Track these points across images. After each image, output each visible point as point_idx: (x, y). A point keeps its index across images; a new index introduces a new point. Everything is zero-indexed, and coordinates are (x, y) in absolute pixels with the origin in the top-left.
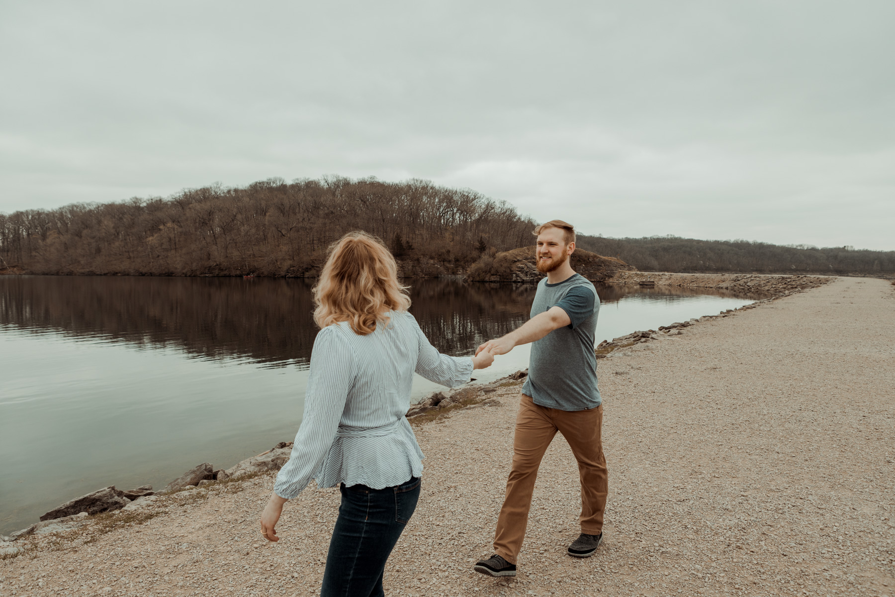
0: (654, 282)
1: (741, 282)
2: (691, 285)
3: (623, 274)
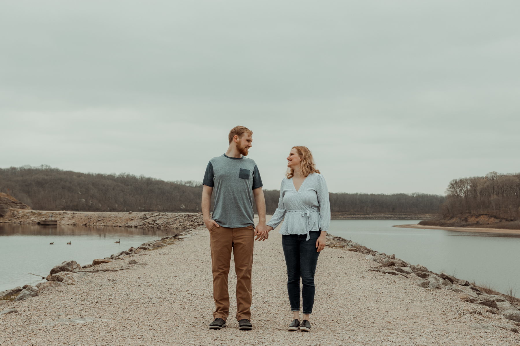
0: (56, 221)
1: (150, 220)
2: (98, 224)
3: (16, 213)
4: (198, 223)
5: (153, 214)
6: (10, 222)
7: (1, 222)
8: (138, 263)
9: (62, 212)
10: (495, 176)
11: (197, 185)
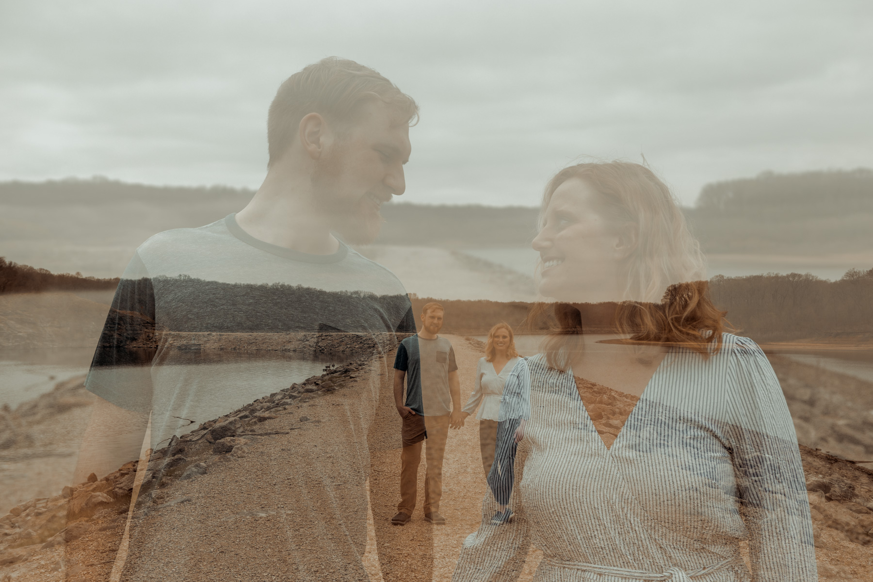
0: (200, 345)
1: (311, 342)
4: (368, 345)
5: (314, 335)
6: (145, 346)
7: (135, 347)
8: (309, 420)
9: (206, 333)
10: (721, 280)
11: (365, 295)
